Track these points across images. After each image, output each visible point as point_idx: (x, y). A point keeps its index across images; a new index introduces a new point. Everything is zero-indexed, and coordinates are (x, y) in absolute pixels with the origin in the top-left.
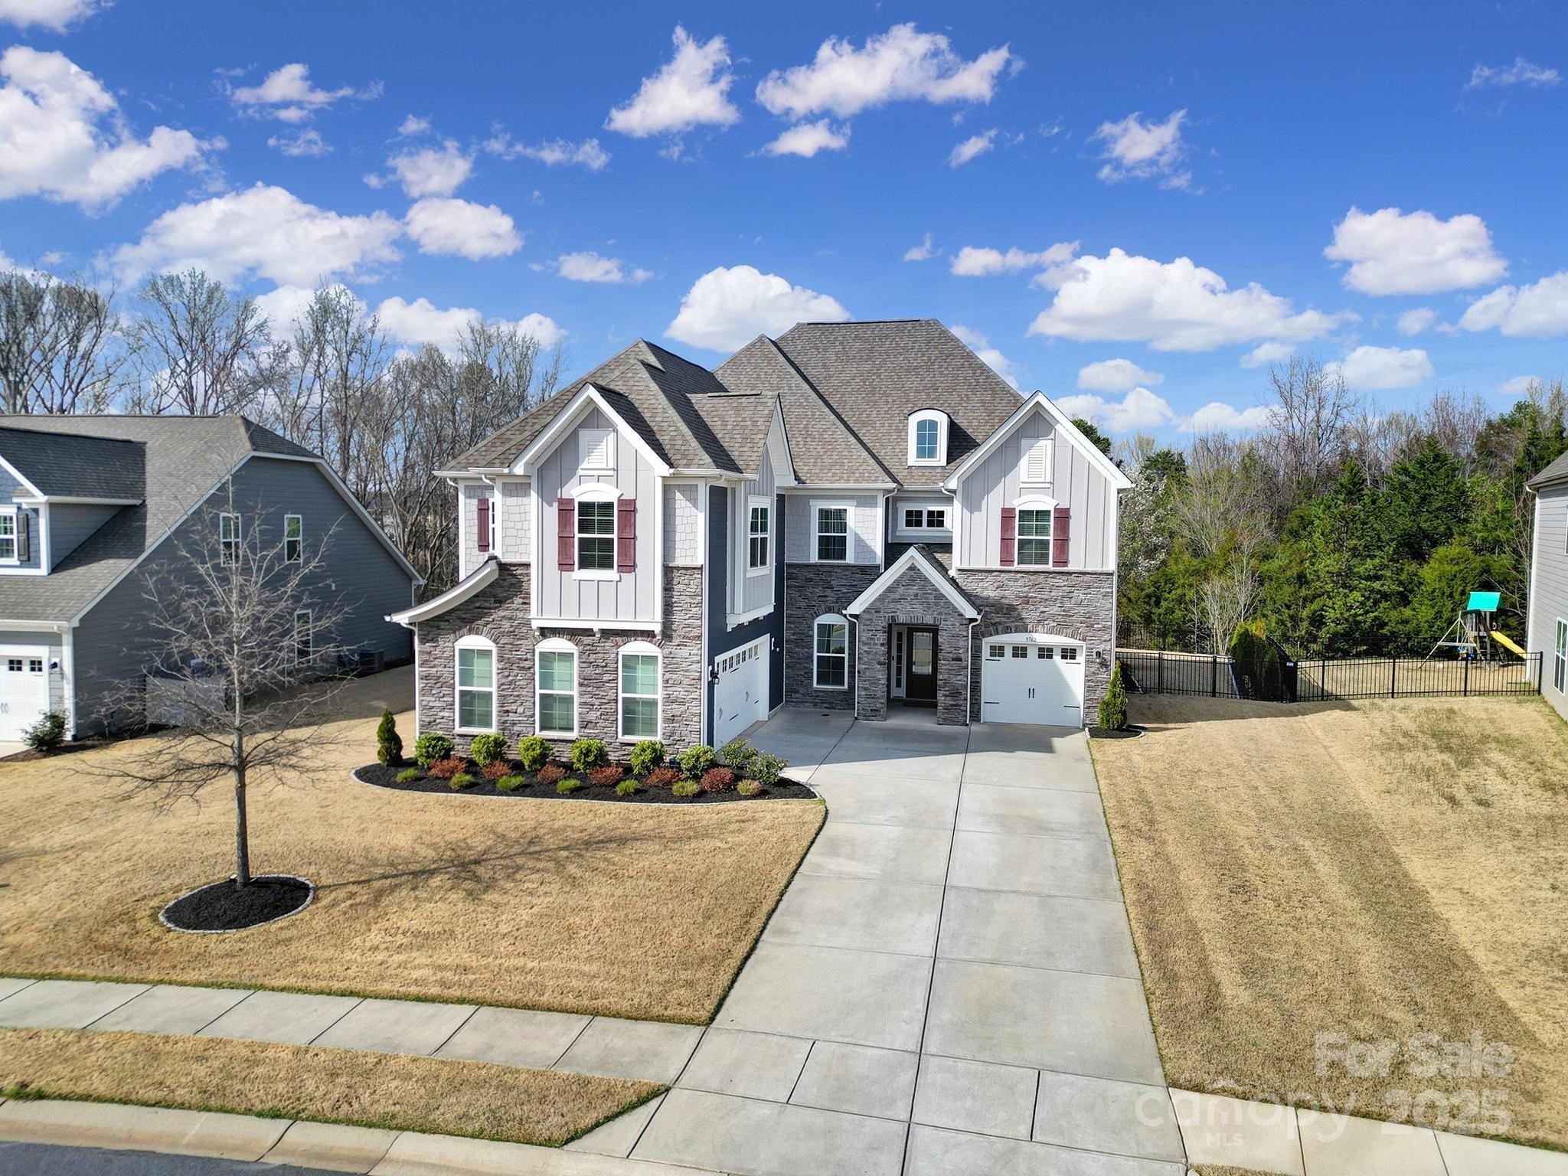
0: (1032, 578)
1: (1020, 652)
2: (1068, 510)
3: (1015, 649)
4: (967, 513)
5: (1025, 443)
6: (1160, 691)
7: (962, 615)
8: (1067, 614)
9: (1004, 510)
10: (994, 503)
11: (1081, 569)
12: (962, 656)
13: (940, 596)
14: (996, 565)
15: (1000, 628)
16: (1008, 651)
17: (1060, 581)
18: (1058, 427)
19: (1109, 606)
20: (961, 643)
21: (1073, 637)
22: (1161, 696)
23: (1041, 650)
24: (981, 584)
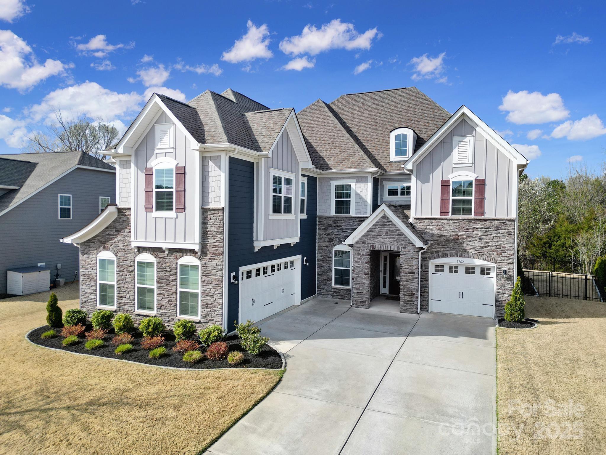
0: (461, 223)
1: (454, 269)
2: (484, 180)
3: (451, 267)
4: (419, 183)
5: (456, 139)
6: (550, 295)
7: (414, 245)
8: (484, 246)
9: (443, 181)
10: (437, 177)
11: (493, 217)
12: (415, 271)
13: (401, 234)
14: (437, 214)
15: (440, 254)
16: (446, 269)
17: (479, 225)
18: (478, 129)
19: (512, 241)
20: (415, 263)
21: (488, 260)
22: (551, 299)
23: (467, 268)
24: (428, 227)
